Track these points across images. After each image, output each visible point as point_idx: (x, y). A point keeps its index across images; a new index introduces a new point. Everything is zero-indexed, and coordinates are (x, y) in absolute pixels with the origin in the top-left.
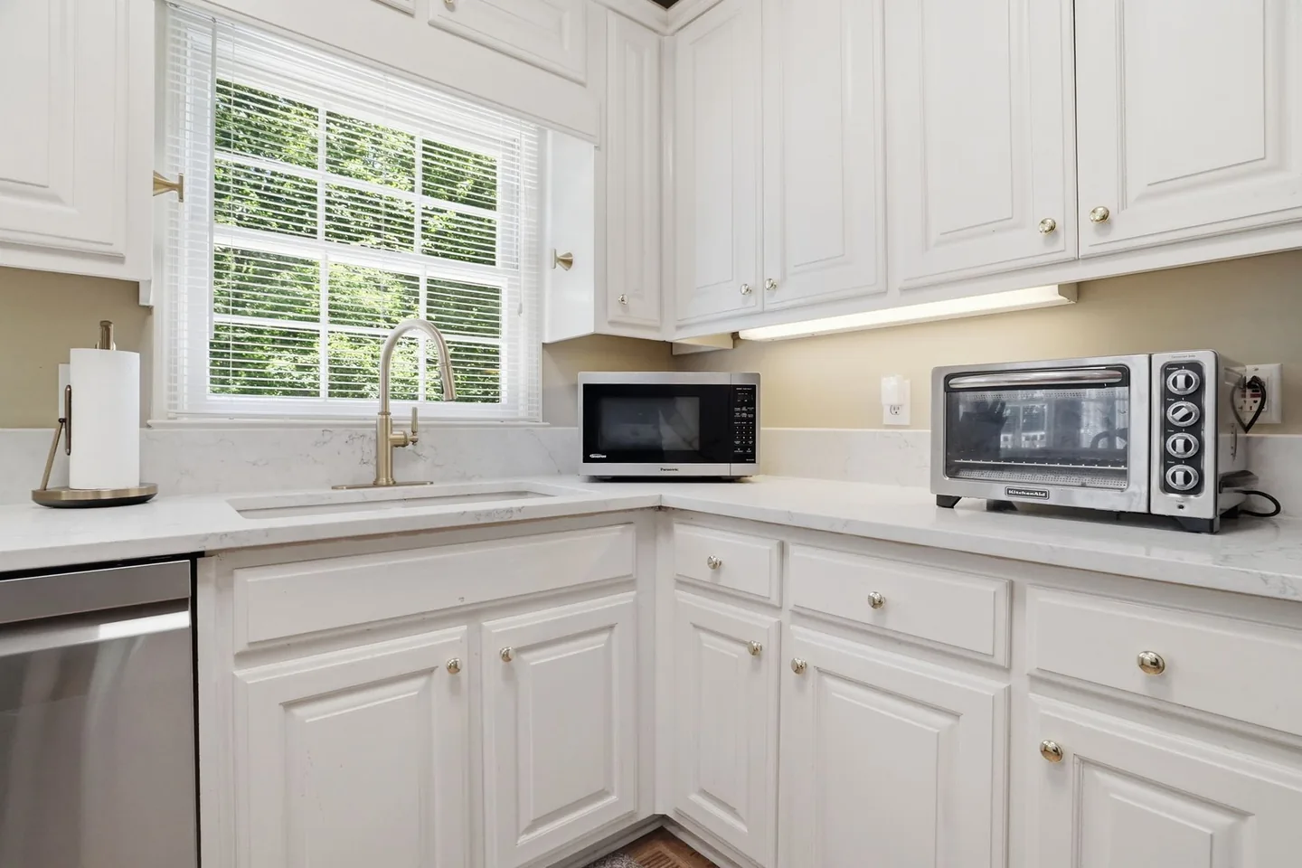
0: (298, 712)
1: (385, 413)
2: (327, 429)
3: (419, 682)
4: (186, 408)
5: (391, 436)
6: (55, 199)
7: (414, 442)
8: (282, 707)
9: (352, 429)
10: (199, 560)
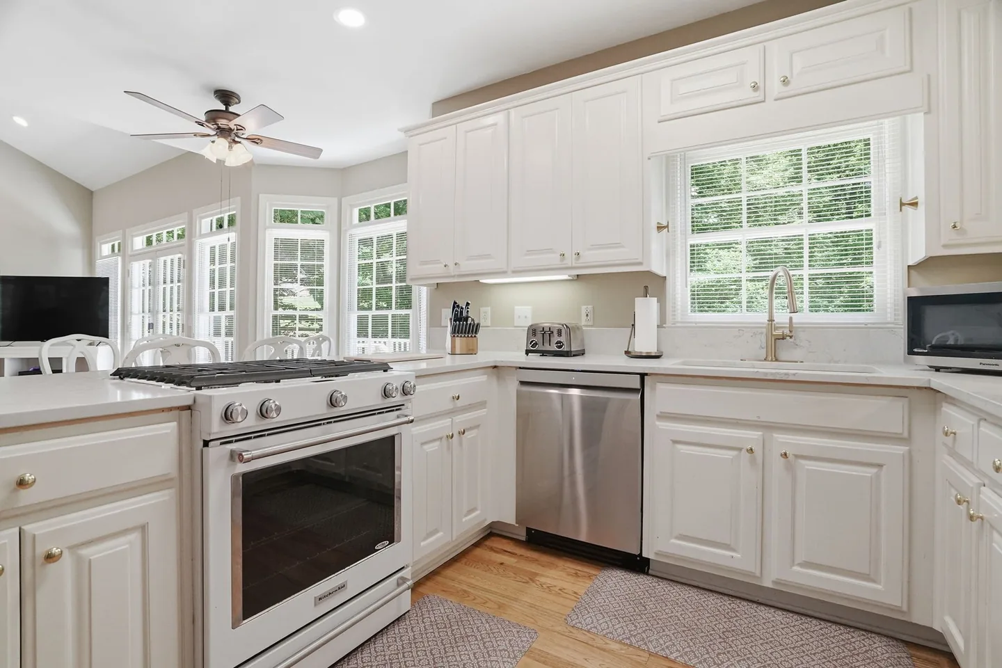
0: (679, 446)
1: (771, 320)
2: (741, 329)
3: (734, 453)
4: (679, 320)
5: (774, 333)
6: (623, 247)
7: (791, 337)
8: (671, 442)
9: (753, 329)
10: (646, 377)
